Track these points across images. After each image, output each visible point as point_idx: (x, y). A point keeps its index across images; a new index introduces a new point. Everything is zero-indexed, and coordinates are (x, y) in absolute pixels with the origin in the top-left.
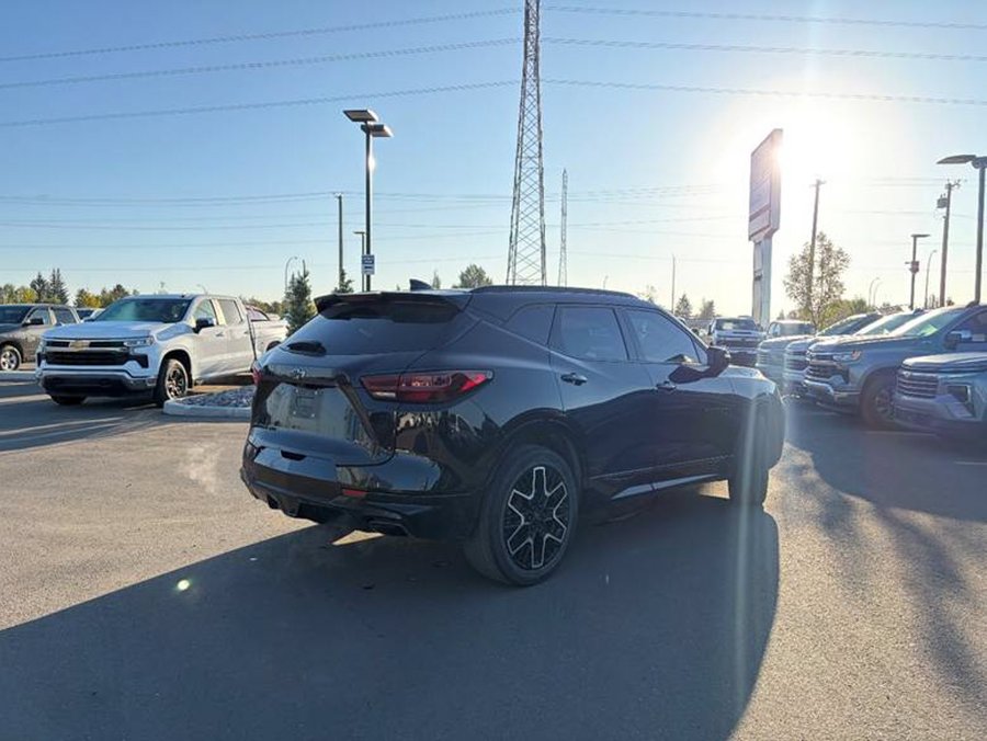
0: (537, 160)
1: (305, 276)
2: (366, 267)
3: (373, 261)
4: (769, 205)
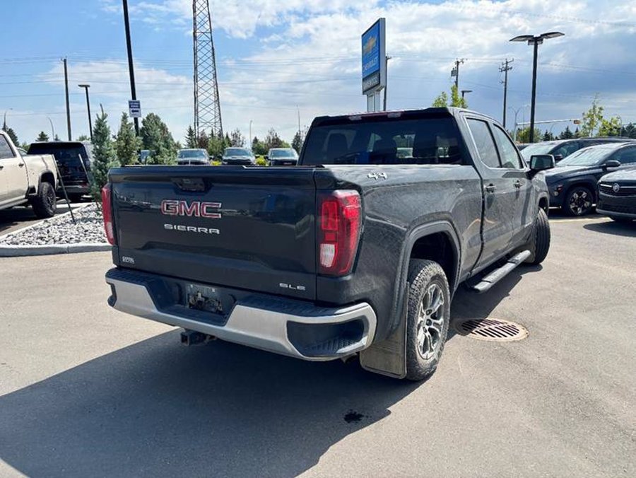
1: (104, 119)
2: (133, 111)
3: (139, 105)
4: (379, 70)
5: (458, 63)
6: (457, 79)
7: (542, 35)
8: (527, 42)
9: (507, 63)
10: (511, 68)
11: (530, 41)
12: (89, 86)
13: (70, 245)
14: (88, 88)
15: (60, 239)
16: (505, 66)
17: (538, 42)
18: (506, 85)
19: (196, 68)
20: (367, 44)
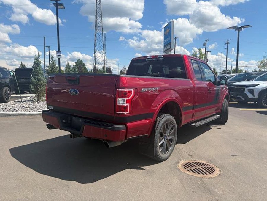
0: (101, 27)
1: (39, 57)
2: (58, 55)
3: (61, 53)
4: (171, 42)
5: (206, 41)
6: (206, 47)
7: (241, 27)
8: (235, 29)
9: (228, 41)
10: (230, 43)
11: (236, 29)
12: (50, 47)
13: (13, 113)
14: (50, 48)
15: (10, 109)
16: (227, 42)
17: (240, 30)
18: (227, 50)
19: (95, 41)
20: (166, 31)
